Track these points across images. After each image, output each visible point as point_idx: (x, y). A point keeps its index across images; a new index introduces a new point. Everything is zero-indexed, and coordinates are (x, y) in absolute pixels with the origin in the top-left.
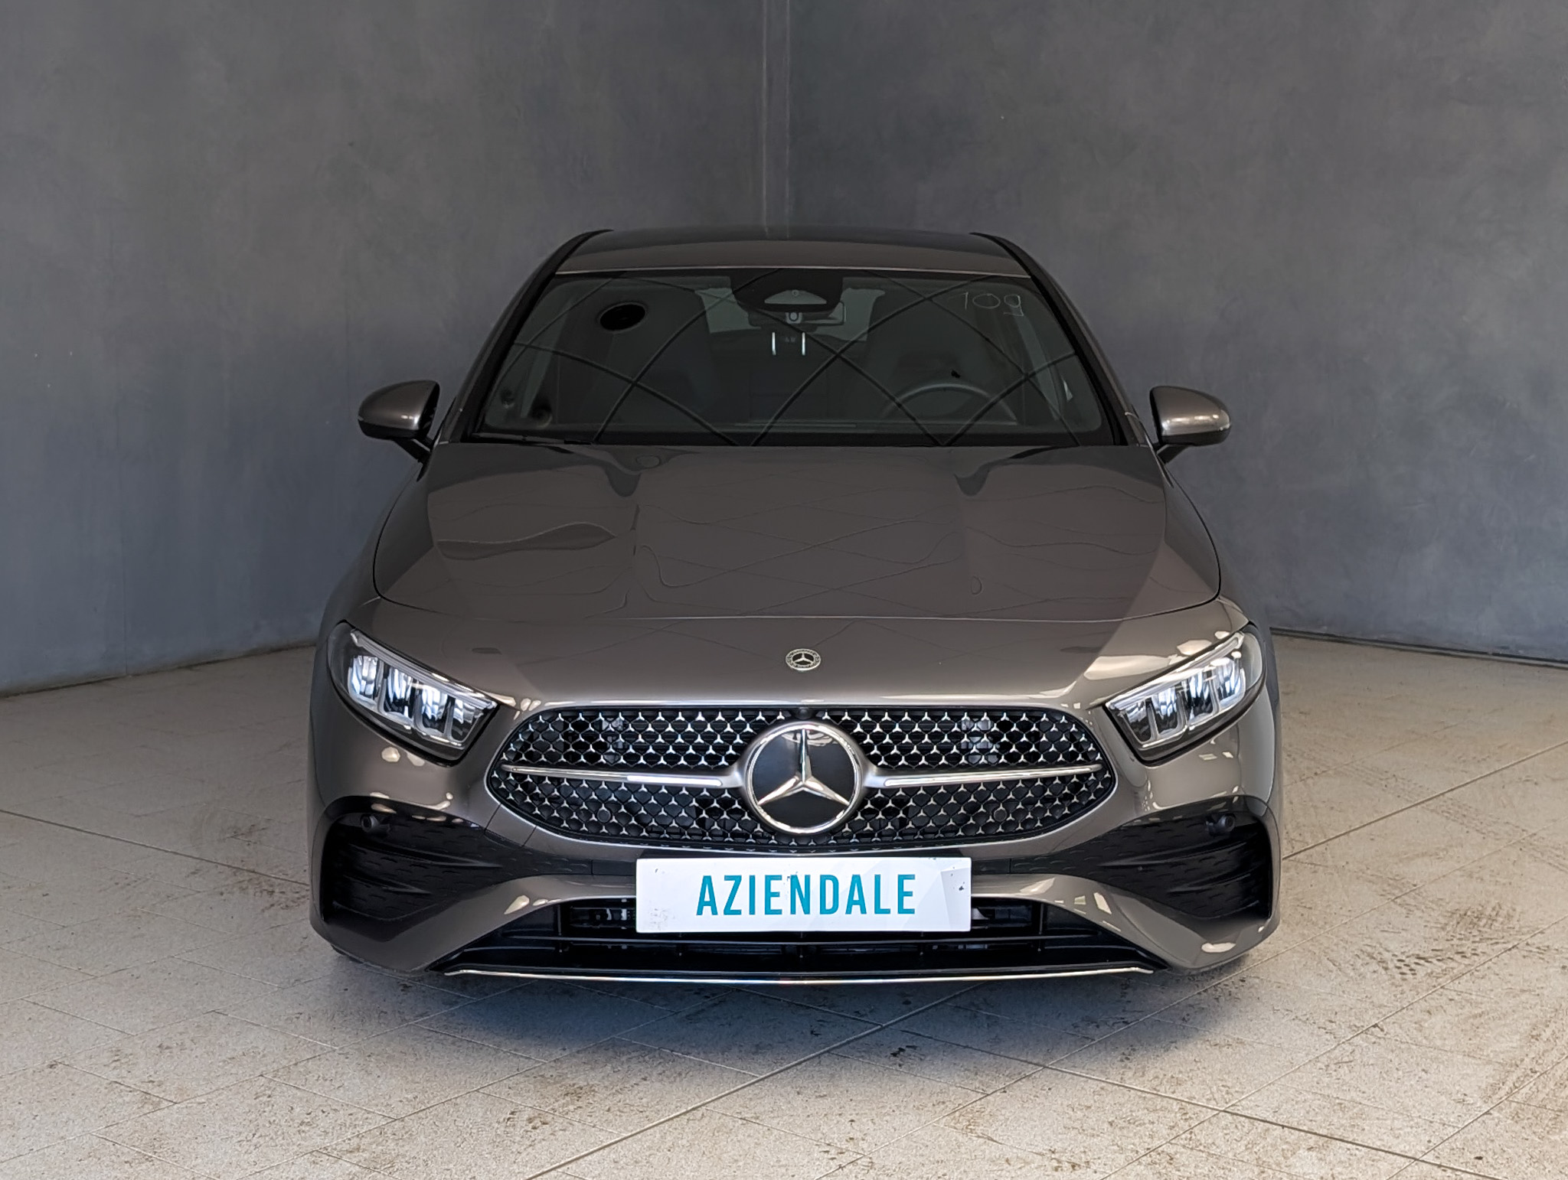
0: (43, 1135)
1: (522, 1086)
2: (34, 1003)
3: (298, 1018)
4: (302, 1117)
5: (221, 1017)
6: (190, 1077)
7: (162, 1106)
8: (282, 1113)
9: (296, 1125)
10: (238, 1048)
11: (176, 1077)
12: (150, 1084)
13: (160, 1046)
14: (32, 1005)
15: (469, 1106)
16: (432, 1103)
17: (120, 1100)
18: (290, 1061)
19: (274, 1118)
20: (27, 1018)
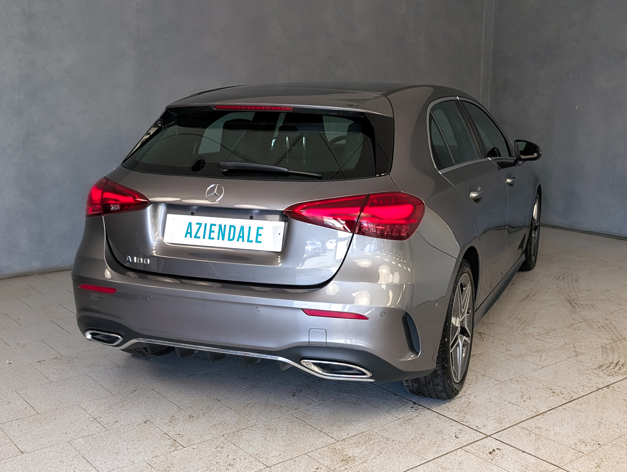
0: (126, 460)
1: (325, 453)
2: (153, 389)
3: (247, 406)
4: (231, 461)
5: (219, 402)
6: (195, 434)
7: (179, 448)
8: (223, 458)
9: (227, 465)
10: (219, 420)
11: (190, 433)
12: (178, 436)
13: (190, 416)
14: (151, 390)
15: (300, 462)
16: (286, 459)
17: (163, 443)
18: (237, 429)
19: (219, 460)
20: (147, 397)
